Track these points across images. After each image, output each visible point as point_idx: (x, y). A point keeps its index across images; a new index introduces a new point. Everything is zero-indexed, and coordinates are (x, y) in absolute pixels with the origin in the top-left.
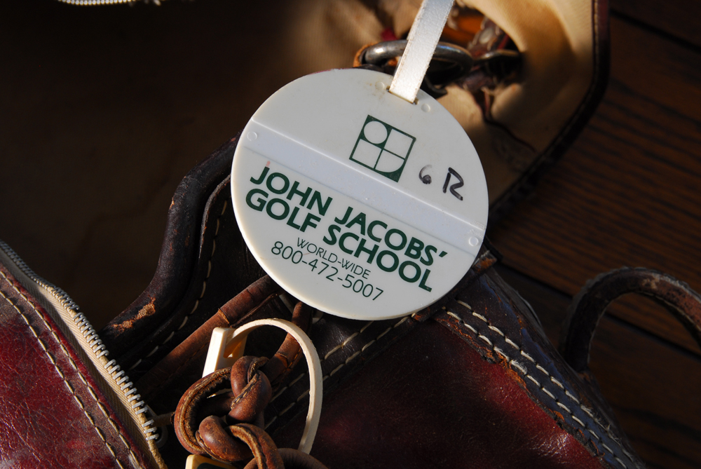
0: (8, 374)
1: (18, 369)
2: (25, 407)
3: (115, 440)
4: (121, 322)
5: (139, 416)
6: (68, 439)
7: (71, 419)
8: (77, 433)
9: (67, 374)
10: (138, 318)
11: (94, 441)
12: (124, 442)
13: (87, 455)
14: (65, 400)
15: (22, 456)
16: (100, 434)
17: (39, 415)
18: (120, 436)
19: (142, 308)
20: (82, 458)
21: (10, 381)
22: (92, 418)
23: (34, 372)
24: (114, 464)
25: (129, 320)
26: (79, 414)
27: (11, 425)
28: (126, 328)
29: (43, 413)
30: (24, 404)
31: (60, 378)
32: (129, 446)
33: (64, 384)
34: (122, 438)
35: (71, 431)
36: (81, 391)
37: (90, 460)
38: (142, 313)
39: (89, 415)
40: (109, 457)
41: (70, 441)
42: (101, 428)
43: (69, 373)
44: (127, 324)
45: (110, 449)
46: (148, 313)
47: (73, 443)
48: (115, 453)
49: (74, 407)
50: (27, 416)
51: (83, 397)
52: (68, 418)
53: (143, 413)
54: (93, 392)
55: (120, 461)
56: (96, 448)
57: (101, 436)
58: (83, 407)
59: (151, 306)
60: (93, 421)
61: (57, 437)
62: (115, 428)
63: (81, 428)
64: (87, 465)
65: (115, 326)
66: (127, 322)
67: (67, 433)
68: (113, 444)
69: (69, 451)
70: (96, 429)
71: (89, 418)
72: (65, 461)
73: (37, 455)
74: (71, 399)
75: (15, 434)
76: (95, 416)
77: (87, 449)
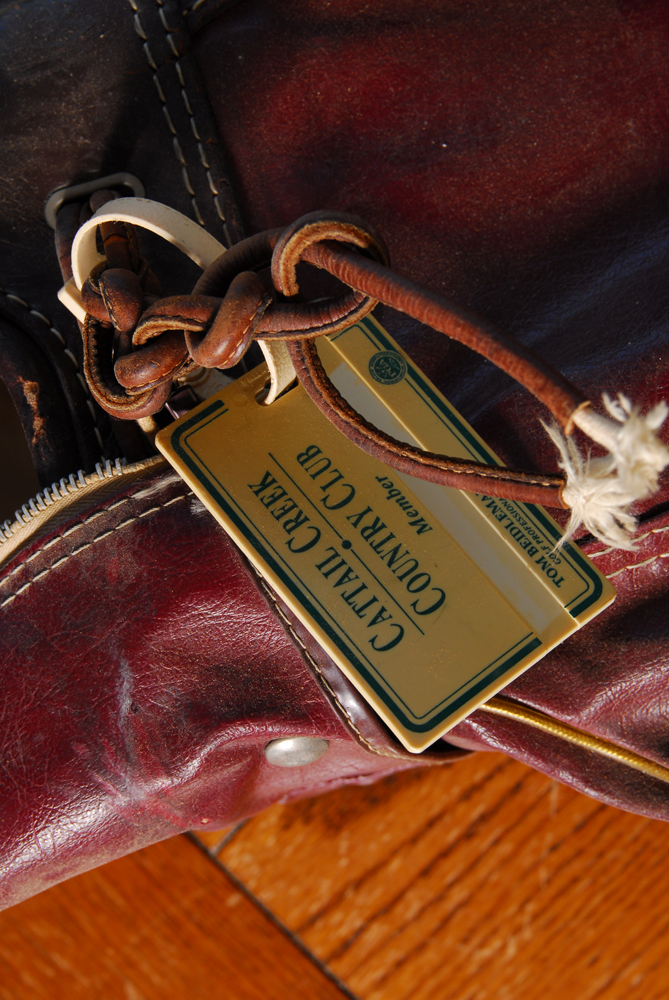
0: (15, 660)
1: (12, 647)
2: (56, 637)
3: (115, 517)
4: (32, 431)
5: (88, 481)
6: (103, 581)
7: (79, 574)
8: (98, 567)
9: (27, 578)
10: (35, 407)
11: (112, 545)
12: (118, 504)
13: (128, 557)
14: (55, 581)
15: (118, 646)
16: (103, 537)
17: (69, 619)
18: (110, 509)
19: (25, 398)
20: (132, 563)
21: (24, 657)
22: (82, 545)
23: (19, 625)
24: (145, 521)
25: (34, 420)
26: (74, 564)
27: (76, 660)
28: (42, 427)
29: (67, 613)
30: (52, 640)
31: (30, 587)
32: (125, 498)
33: (37, 582)
34: (113, 507)
35: (95, 576)
36: (48, 559)
37: (134, 553)
38: (32, 400)
39: (76, 549)
40: (134, 526)
41: (108, 579)
42: (96, 534)
43: (26, 575)
44: (37, 423)
45: (124, 524)
46: (34, 392)
47: (111, 574)
48: (131, 518)
49: (66, 569)
50: (68, 636)
51: (54, 556)
52: (77, 579)
53: (84, 476)
54: (50, 542)
55: (142, 512)
56: (121, 543)
57: (106, 535)
58: (66, 556)
59: (27, 385)
60: (86, 544)
61: (99, 596)
62: (98, 515)
63: (93, 562)
64: (140, 557)
65: (34, 440)
66: (36, 423)
67: (96, 582)
68: (119, 519)
69: (120, 580)
70: (96, 541)
71: (81, 549)
72: (132, 587)
73: (119, 625)
74: (55, 573)
75: (88, 655)
76: (79, 541)
77: (120, 555)
